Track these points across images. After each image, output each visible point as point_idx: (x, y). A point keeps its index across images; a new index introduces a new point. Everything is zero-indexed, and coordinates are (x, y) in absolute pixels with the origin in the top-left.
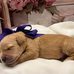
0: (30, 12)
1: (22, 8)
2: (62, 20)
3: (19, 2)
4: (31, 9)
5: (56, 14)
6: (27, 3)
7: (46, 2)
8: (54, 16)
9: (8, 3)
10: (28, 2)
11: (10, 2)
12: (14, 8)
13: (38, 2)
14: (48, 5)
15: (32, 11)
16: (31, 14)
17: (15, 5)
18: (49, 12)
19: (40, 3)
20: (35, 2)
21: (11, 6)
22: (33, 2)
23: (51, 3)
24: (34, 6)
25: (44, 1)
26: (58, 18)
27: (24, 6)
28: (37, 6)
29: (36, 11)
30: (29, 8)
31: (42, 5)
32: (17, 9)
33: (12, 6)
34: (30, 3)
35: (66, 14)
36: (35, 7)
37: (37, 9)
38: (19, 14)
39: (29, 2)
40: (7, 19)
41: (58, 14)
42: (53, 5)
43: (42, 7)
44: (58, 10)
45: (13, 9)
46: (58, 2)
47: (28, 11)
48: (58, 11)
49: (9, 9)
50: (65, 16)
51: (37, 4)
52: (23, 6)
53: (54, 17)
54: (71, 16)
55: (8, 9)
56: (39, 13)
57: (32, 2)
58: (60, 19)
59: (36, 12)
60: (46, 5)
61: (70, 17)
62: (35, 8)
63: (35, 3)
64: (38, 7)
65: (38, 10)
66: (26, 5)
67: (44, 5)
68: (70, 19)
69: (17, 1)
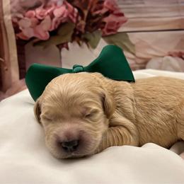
0: (67, 43)
1: (48, 33)
2: (143, 65)
3: (40, 21)
4: (69, 37)
5: (128, 51)
6: (59, 22)
7: (105, 23)
9: (15, 20)
10: (61, 20)
11: (19, 19)
12: (28, 33)
13: (87, 21)
14: (109, 30)
15: (72, 42)
17: (31, 27)
19: (91, 24)
21: (20, 28)
22: (75, 20)
23: (115, 26)
24: (75, 30)
25: (100, 20)
27: (53, 29)
29: (81, 42)
30: (65, 35)
31: (95, 28)
32: (36, 36)
33: (23, 28)
34: (66, 23)
35: (152, 52)
36: (77, 33)
37: (83, 36)
38: (40, 48)
39: (63, 21)
40: (12, 59)
41: (132, 51)
42: (120, 30)
43: (94, 33)
44: (133, 42)
45: (26, 37)
46: (133, 24)
47: (63, 42)
48: (133, 45)
49: (17, 35)
50: (150, 57)
51: (83, 27)
52: (51, 30)
54: (163, 57)
56: (88, 47)
58: (137, 63)
59: (80, 45)
60: (105, 30)
61: (160, 60)
62: (79, 36)
63: (78, 25)
64: (85, 33)
65: (86, 41)
66: (57, 26)
67: (99, 29)
68: (161, 63)
69: (36, 17)
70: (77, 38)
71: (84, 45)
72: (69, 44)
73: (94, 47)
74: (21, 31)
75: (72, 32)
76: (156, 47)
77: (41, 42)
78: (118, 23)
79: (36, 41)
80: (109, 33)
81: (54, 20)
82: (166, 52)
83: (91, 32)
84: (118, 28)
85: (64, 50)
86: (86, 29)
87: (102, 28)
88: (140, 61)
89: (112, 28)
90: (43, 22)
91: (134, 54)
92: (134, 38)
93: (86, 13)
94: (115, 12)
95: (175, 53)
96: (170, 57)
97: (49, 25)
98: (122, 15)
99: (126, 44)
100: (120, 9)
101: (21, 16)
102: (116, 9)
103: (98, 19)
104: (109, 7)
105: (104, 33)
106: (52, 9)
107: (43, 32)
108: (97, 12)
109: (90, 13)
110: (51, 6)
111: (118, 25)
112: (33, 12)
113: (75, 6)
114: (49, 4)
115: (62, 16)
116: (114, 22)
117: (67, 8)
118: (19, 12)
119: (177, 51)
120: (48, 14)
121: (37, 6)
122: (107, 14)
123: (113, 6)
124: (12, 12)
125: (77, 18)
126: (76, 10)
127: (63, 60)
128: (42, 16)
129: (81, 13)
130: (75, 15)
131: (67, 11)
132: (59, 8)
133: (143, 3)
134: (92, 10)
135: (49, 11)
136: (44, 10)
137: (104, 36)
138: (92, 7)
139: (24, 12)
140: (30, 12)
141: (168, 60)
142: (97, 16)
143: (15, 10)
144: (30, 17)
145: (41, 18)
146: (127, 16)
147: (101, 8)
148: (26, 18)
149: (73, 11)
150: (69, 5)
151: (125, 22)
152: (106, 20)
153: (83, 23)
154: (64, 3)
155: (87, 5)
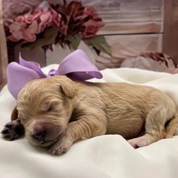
0: (51, 45)
1: (35, 36)
2: (118, 65)
3: (28, 25)
4: (53, 39)
5: (105, 51)
6: (45, 26)
7: (85, 27)
8: (102, 56)
10: (47, 25)
11: (10, 23)
12: (17, 35)
13: (69, 25)
14: (88, 34)
15: (55, 44)
16: (52, 50)
17: (20, 30)
18: (91, 47)
19: (73, 28)
20: (61, 26)
21: (11, 31)
22: (58, 25)
23: (94, 30)
24: (59, 33)
25: (80, 25)
26: (109, 61)
27: (39, 32)
28: (65, 33)
29: (63, 44)
30: (49, 38)
31: (76, 32)
33: (13, 31)
34: (51, 27)
35: (126, 53)
37: (65, 39)
38: (28, 49)
39: (49, 25)
40: (3, 59)
41: (108, 51)
42: (99, 33)
43: (76, 36)
44: (110, 44)
45: (16, 39)
46: (110, 28)
47: (47, 44)
48: (109, 47)
49: (8, 37)
50: (124, 57)
51: (66, 30)
53: (100, 59)
54: (135, 57)
55: (5, 37)
56: (70, 48)
57: (56, 25)
58: (112, 63)
59: (62, 46)
60: (85, 33)
61: (133, 60)
62: (62, 39)
63: (62, 28)
64: (67, 36)
65: (68, 43)
66: (43, 30)
67: (80, 33)
68: (134, 63)
69: (24, 22)
70: (60, 40)
71: (67, 46)
72: (53, 46)
74: (11, 34)
75: (56, 35)
76: (129, 49)
77: (28, 44)
78: (96, 28)
79: (24, 42)
80: (88, 37)
81: (41, 24)
82: (139, 53)
83: (73, 35)
84: (96, 31)
86: (68, 32)
87: (82, 32)
88: (115, 61)
89: (92, 31)
90: (31, 26)
91: (110, 55)
92: (110, 40)
93: (68, 18)
94: (94, 17)
95: (147, 54)
96: (142, 58)
97: (36, 29)
98: (100, 20)
99: (103, 46)
100: (98, 14)
101: (11, 21)
102: (95, 15)
103: (78, 24)
104: (89, 13)
105: (84, 36)
106: (38, 15)
107: (30, 35)
108: (79, 18)
109: (72, 19)
110: (38, 12)
111: (97, 28)
112: (22, 17)
113: (59, 12)
114: (36, 10)
115: (47, 21)
116: (93, 26)
117: (52, 13)
118: (10, 17)
119: (149, 52)
120: (35, 19)
121: (25, 12)
122: (87, 19)
123: (92, 12)
124: (3, 17)
125: (61, 22)
126: (60, 16)
127: (47, 60)
128: (30, 21)
129: (64, 18)
130: (59, 20)
131: (52, 16)
132: (44, 14)
133: (119, 10)
134: (74, 15)
135: (36, 16)
136: (31, 16)
137: (84, 39)
138: (73, 13)
139: (14, 17)
140: (19, 17)
141: (140, 60)
142: (78, 21)
143: (6, 16)
144: (19, 21)
145: (29, 23)
146: (104, 21)
147: (82, 14)
148: (16, 23)
149: (58, 16)
150: (54, 11)
151: (103, 26)
152: (86, 24)
153: (66, 27)
154: (49, 10)
155: (70, 12)
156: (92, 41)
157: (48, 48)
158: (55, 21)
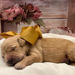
0: (19, 22)
1: (13, 18)
3: (10, 14)
5: (42, 26)
7: (34, 15)
8: (41, 28)
10: (18, 14)
11: (2, 13)
13: (27, 14)
14: (35, 18)
15: (21, 22)
16: (20, 24)
17: (7, 16)
18: (37, 24)
19: (29, 15)
20: (24, 14)
21: (3, 16)
24: (23, 17)
26: (44, 30)
27: (14, 17)
28: (26, 18)
29: (25, 22)
30: (19, 19)
32: (8, 19)
33: (4, 16)
35: (51, 26)
37: (25, 20)
45: (4, 19)
48: (44, 24)
49: (1, 19)
50: (50, 28)
51: (26, 16)
54: (55, 28)
56: (27, 24)
57: (22, 14)
58: (45, 31)
59: (24, 23)
60: (34, 18)
61: (54, 30)
62: (24, 20)
63: (24, 15)
66: (16, 16)
68: (55, 31)
69: (8, 12)
70: (23, 21)
71: (26, 23)
72: (20, 23)
73: (30, 24)
74: (2, 17)
75: (22, 18)
78: (39, 15)
79: (8, 21)
80: (35, 19)
81: (15, 13)
82: (57, 27)
83: (29, 18)
84: (39, 17)
85: (18, 25)
86: (27, 17)
87: (33, 17)
89: (37, 17)
90: (11, 14)
91: (44, 27)
92: (45, 21)
93: (27, 11)
94: (38, 11)
95: (60, 27)
97: (13, 15)
98: (40, 12)
99: (41, 23)
100: (40, 10)
101: (3, 12)
103: (31, 14)
104: (36, 9)
105: (33, 19)
106: (14, 9)
107: (11, 18)
108: (31, 11)
109: (28, 11)
110: (14, 8)
111: (39, 16)
112: (7, 10)
113: (23, 9)
116: (37, 15)
117: (20, 9)
118: (2, 10)
119: (61, 26)
120: (13, 11)
121: (9, 8)
122: (35, 12)
123: (37, 9)
125: (24, 13)
126: (23, 10)
127: (18, 28)
128: (11, 12)
129: (25, 11)
130: (23, 12)
131: (20, 10)
132: (17, 9)
133: (49, 8)
134: (29, 10)
135: (13, 10)
136: (11, 10)
137: (33, 20)
139: (4, 10)
140: (6, 10)
141: (57, 30)
142: (31, 12)
144: (6, 12)
145: (10, 13)
146: (42, 13)
147: (33, 9)
149: (22, 10)
151: (42, 15)
152: (34, 14)
153: (26, 15)
154: (19, 7)
155: (28, 8)
156: (37, 21)
157: (18, 23)
158: (21, 12)
